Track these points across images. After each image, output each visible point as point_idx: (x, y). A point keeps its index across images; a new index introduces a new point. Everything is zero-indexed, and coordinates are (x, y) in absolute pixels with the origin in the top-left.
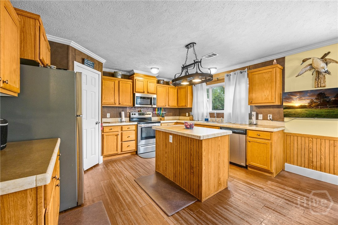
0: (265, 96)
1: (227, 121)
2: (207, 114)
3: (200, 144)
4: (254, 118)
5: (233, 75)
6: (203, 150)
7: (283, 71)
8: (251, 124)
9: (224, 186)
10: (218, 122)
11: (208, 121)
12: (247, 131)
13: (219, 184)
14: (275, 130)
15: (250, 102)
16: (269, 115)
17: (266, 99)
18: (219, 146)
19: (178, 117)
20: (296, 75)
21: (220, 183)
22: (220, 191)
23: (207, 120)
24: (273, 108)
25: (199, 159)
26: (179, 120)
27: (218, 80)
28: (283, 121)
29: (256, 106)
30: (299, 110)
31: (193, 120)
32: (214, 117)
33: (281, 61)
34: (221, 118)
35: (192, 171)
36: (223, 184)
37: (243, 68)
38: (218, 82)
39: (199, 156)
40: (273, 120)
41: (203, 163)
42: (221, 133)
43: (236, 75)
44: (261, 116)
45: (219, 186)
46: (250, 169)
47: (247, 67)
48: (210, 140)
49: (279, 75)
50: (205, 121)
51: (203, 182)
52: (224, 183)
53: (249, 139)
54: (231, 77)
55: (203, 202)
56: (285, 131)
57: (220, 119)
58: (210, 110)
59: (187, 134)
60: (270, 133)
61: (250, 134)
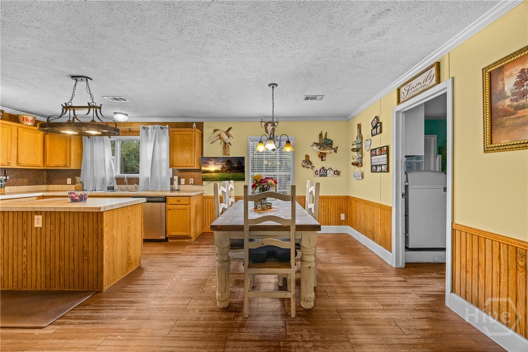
0: (186, 159)
1: (143, 189)
2: (111, 179)
3: (99, 218)
4: (176, 183)
5: (152, 129)
6: (105, 225)
7: (202, 135)
8: (172, 190)
9: (136, 265)
10: (130, 191)
11: (113, 189)
12: (167, 197)
13: (129, 264)
14: (194, 194)
15: (171, 166)
16: (190, 179)
17: (187, 162)
18: (129, 217)
19: (46, 186)
20: (211, 142)
21: (130, 262)
22: (130, 272)
23: (111, 189)
24: (194, 172)
25: (98, 237)
26: (47, 191)
27: (130, 132)
28: (202, 185)
29: (178, 169)
30: (214, 174)
31: (83, 190)
32: (125, 184)
33: (200, 126)
34: (136, 184)
35: (85, 258)
36: (134, 264)
37: (165, 124)
38: (131, 134)
39: (97, 234)
40: (194, 184)
41: (105, 242)
42: (131, 202)
43: (155, 130)
44: (183, 181)
45: (129, 267)
46: (171, 241)
47: (168, 123)
48: (116, 212)
49: (198, 139)
50: (108, 190)
51: (104, 266)
52: (136, 262)
53: (169, 206)
54: (150, 131)
55: (104, 291)
56: (204, 195)
57: (133, 186)
58: (118, 173)
59: (77, 208)
60: (188, 197)
61: (170, 201)
